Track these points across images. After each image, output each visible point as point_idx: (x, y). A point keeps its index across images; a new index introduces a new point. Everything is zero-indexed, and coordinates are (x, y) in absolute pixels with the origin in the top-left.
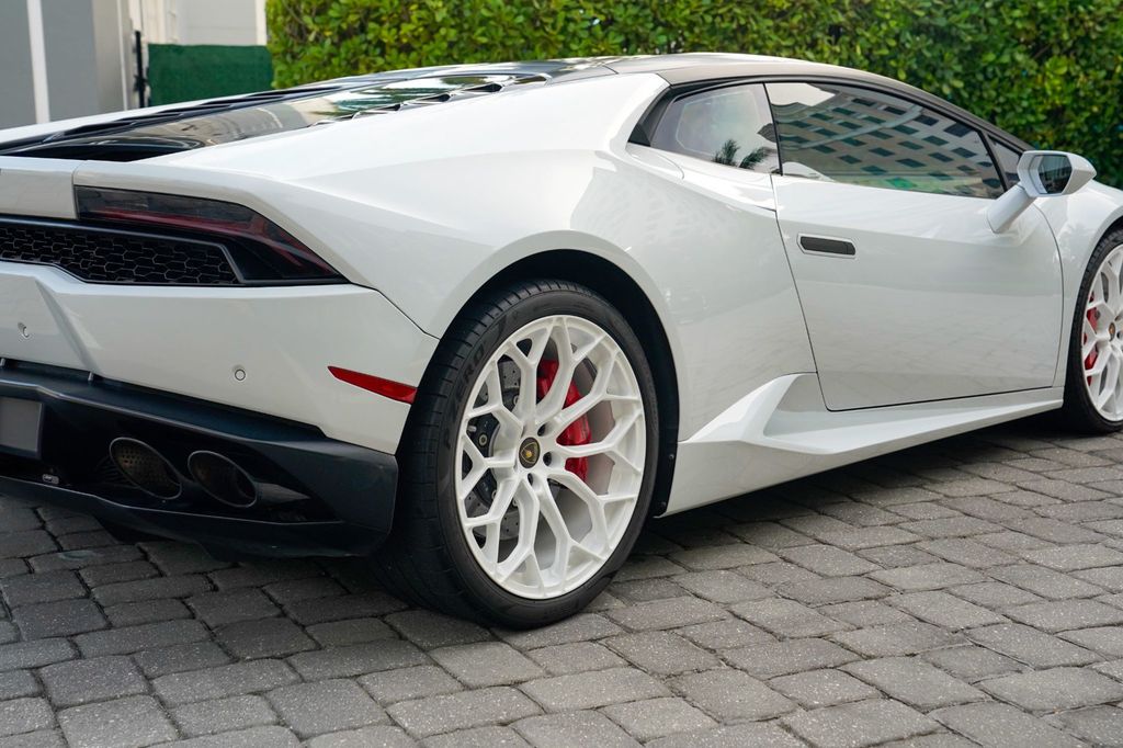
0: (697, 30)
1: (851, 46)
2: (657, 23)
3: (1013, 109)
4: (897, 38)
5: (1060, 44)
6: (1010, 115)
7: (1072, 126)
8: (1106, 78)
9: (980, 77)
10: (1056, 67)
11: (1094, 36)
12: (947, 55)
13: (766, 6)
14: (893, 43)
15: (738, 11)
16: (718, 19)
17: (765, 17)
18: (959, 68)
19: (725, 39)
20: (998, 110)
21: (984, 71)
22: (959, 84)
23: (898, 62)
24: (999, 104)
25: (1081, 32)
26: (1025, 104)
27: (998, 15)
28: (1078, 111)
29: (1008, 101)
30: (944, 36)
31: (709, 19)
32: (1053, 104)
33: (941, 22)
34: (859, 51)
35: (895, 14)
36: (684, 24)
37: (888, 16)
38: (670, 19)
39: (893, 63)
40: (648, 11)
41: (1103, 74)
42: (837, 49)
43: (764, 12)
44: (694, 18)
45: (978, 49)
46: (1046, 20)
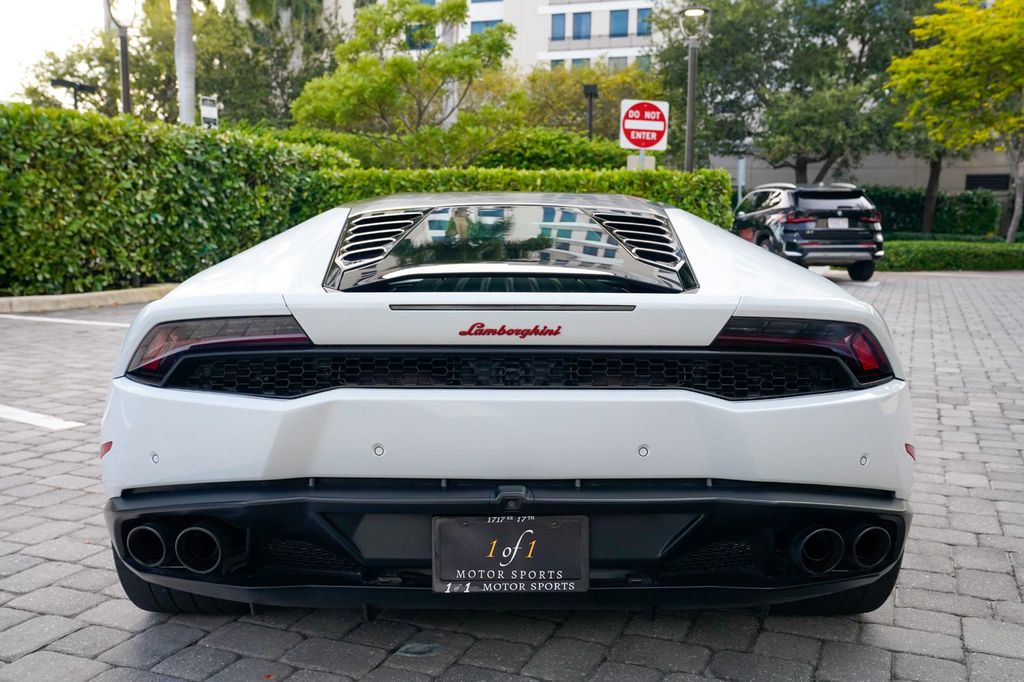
0: (47, 153)
1: (149, 170)
2: (17, 146)
3: (240, 217)
4: (176, 167)
5: (262, 177)
6: (238, 220)
7: (270, 228)
8: (285, 200)
9: (223, 195)
10: (260, 191)
11: (277, 174)
12: (205, 180)
13: (95, 139)
14: (174, 171)
15: (77, 141)
16: (63, 146)
17: (95, 146)
18: (213, 189)
19: (68, 160)
20: (232, 217)
21: (224, 192)
22: (212, 200)
23: (177, 182)
24: (233, 213)
25: (271, 172)
26: (248, 213)
27: (229, 157)
28: (273, 218)
29: (238, 211)
30: (201, 167)
31: (56, 145)
32: (261, 214)
33: (200, 158)
34: (154, 173)
35: (175, 152)
36: (38, 148)
37: (170, 152)
38: (27, 142)
39: (174, 184)
40: (10, 136)
41: (283, 197)
42: (141, 172)
43: (94, 143)
44: (45, 143)
45: (221, 178)
46: (254, 162)
